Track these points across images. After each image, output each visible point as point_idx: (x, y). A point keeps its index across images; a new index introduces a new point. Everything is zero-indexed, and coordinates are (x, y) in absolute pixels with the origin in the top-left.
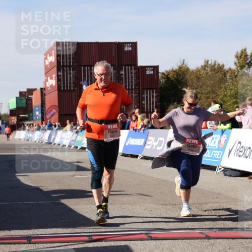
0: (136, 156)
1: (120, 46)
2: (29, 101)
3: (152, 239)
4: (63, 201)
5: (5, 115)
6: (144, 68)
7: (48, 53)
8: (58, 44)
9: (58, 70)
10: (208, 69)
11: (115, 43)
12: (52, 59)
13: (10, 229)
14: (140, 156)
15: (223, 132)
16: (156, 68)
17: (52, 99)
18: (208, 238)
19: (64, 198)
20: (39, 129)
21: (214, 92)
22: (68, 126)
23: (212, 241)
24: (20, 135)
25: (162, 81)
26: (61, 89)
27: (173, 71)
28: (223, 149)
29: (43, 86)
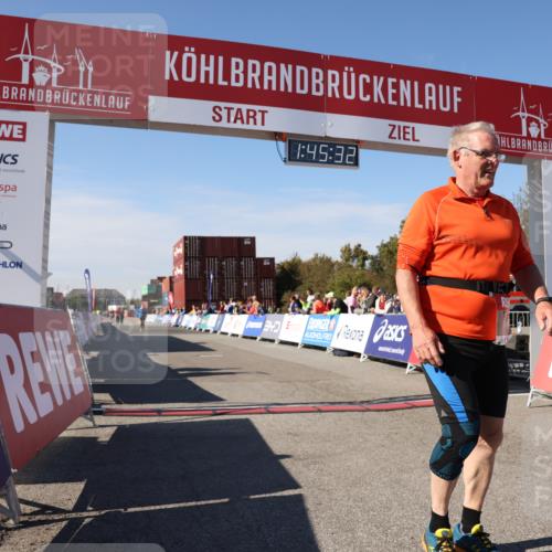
0: (255, 338)
1: (240, 240)
2: (160, 287)
3: (269, 412)
4: (190, 379)
5: (138, 300)
6: (262, 260)
7: (177, 245)
8: (185, 238)
9: (186, 260)
10: (318, 262)
11: (236, 238)
12: (180, 250)
13: (142, 403)
14: (259, 338)
15: (332, 317)
16: (272, 260)
17: (180, 285)
18: (320, 411)
19: (192, 375)
20: (168, 313)
21: (324, 281)
22: (194, 311)
23: (323, 414)
24: (151, 319)
25: (278, 271)
26: (187, 277)
27: (287, 262)
28: (332, 332)
29: (171, 275)
